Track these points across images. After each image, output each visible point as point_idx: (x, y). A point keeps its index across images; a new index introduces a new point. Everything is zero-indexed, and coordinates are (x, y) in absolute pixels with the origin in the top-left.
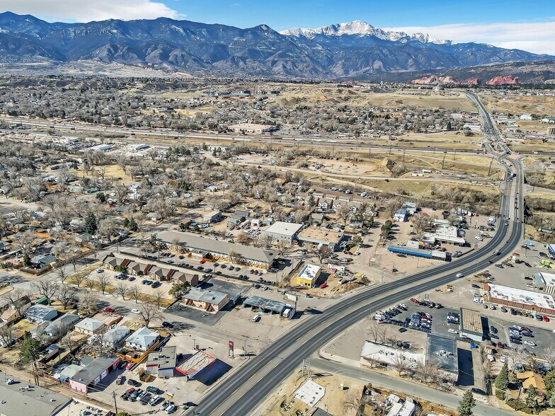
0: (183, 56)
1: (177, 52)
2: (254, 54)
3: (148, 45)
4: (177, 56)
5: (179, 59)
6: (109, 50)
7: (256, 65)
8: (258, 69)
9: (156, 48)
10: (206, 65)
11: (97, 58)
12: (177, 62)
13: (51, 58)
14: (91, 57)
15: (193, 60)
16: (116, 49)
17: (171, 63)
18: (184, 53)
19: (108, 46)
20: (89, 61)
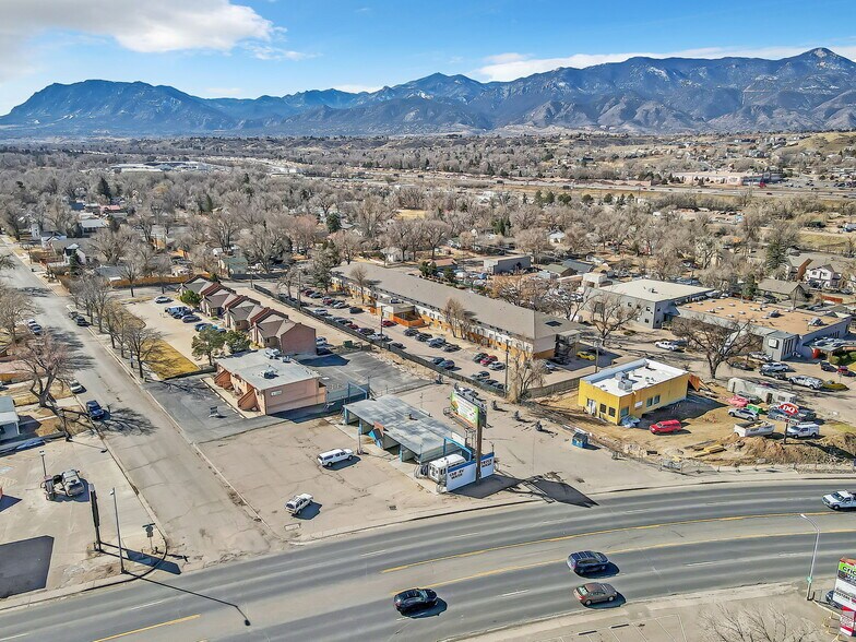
0: (658, 111)
1: (650, 106)
2: (790, 100)
3: (606, 99)
4: (648, 112)
5: (652, 116)
6: (549, 111)
7: (791, 117)
8: (795, 125)
9: (617, 103)
10: (696, 123)
11: (529, 123)
12: (647, 121)
13: (473, 126)
14: (522, 122)
15: (674, 116)
16: (558, 107)
17: (638, 123)
18: (660, 107)
19: (548, 104)
20: (520, 126)
